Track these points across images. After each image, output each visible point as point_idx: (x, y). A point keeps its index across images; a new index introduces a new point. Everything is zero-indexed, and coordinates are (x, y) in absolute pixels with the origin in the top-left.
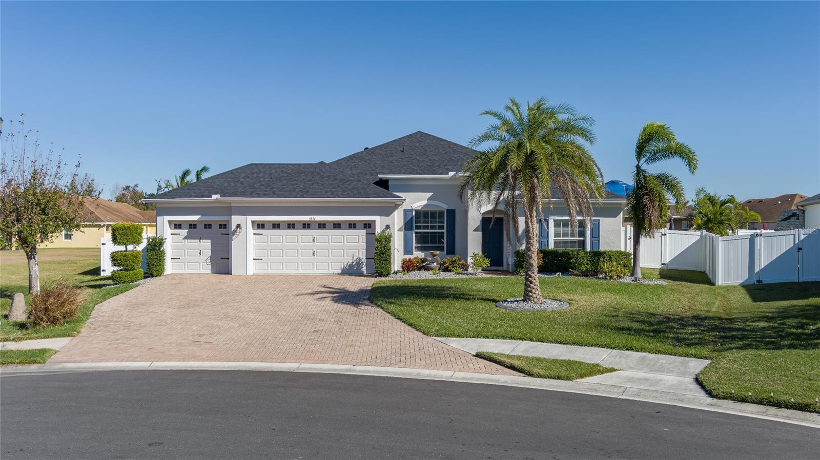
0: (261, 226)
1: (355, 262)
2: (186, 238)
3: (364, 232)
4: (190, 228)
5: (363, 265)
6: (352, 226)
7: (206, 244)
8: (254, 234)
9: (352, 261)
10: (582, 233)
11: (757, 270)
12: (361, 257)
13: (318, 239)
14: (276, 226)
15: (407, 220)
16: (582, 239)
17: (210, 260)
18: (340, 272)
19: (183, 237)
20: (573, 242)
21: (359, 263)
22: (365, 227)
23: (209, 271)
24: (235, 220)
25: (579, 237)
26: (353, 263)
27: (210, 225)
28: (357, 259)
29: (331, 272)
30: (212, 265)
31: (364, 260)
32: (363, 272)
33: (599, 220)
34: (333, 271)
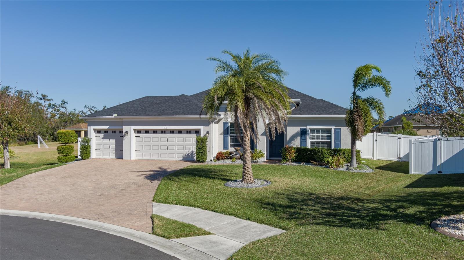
0: (139, 132)
1: (190, 153)
2: (103, 138)
3: (194, 136)
4: (105, 133)
5: (195, 155)
6: (189, 132)
7: (113, 142)
8: (136, 136)
9: (188, 153)
10: (329, 137)
11: (438, 164)
12: (194, 151)
13: (169, 139)
14: (147, 132)
15: (225, 129)
16: (330, 141)
17: (115, 151)
18: (182, 159)
19: (101, 138)
20: (323, 143)
21: (192, 154)
22: (196, 133)
23: (114, 157)
24: (125, 128)
25: (327, 140)
26: (189, 154)
27: (115, 131)
28: (191, 152)
29: (177, 159)
30: (116, 153)
31: (195, 152)
32: (195, 159)
33: (340, 129)
34: (178, 158)
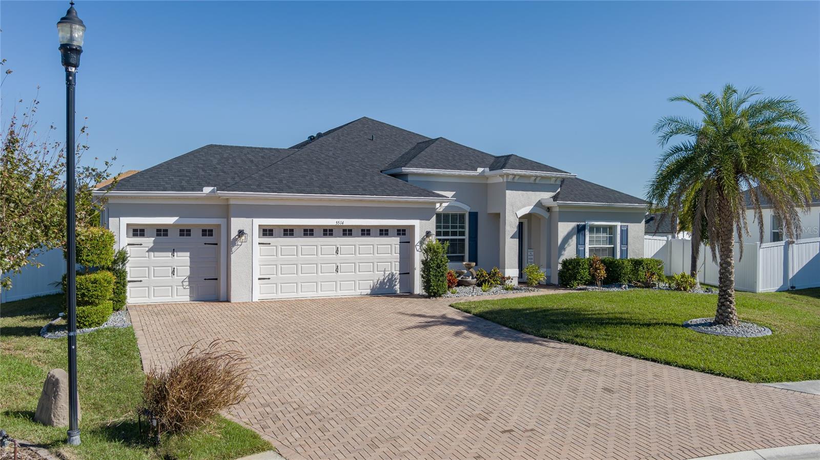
0: (267, 232)
1: (387, 279)
2: (151, 250)
3: (397, 240)
4: (158, 235)
5: (396, 282)
6: (384, 232)
7: (183, 259)
8: (259, 244)
9: (383, 277)
10: (612, 240)
11: (791, 276)
12: (394, 272)
13: (343, 249)
14: (289, 232)
16: (613, 246)
17: (189, 281)
18: (369, 291)
19: (147, 249)
20: (604, 249)
21: (391, 280)
22: (399, 234)
23: (187, 298)
24: (237, 224)
25: (610, 244)
26: (384, 279)
27: (189, 231)
28: (389, 275)
29: (358, 292)
30: (191, 288)
31: (397, 276)
32: (396, 291)
33: (627, 226)
34: (361, 291)
